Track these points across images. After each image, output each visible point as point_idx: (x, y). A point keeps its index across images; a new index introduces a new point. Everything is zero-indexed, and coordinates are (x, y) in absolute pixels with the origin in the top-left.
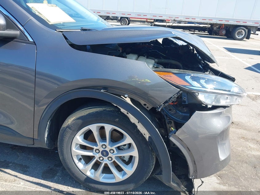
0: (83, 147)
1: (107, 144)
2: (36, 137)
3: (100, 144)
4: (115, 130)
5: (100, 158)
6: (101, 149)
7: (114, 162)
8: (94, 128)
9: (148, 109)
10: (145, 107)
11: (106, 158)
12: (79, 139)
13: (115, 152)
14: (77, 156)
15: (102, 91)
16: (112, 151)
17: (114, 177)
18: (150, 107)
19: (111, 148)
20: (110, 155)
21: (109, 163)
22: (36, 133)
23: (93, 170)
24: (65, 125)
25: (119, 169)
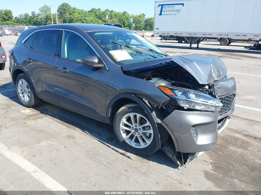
0: (126, 125)
1: (137, 125)
2: (105, 117)
3: (134, 124)
4: (142, 118)
5: (134, 132)
6: (135, 128)
7: (141, 136)
8: (131, 115)
9: (155, 107)
10: (154, 106)
11: (137, 133)
12: (124, 120)
13: (142, 130)
14: (123, 130)
15: (133, 95)
16: (140, 130)
17: (140, 145)
18: (156, 106)
19: (139, 127)
20: (139, 131)
21: (138, 136)
22: (105, 115)
23: (130, 140)
24: (118, 112)
25: (144, 141)
